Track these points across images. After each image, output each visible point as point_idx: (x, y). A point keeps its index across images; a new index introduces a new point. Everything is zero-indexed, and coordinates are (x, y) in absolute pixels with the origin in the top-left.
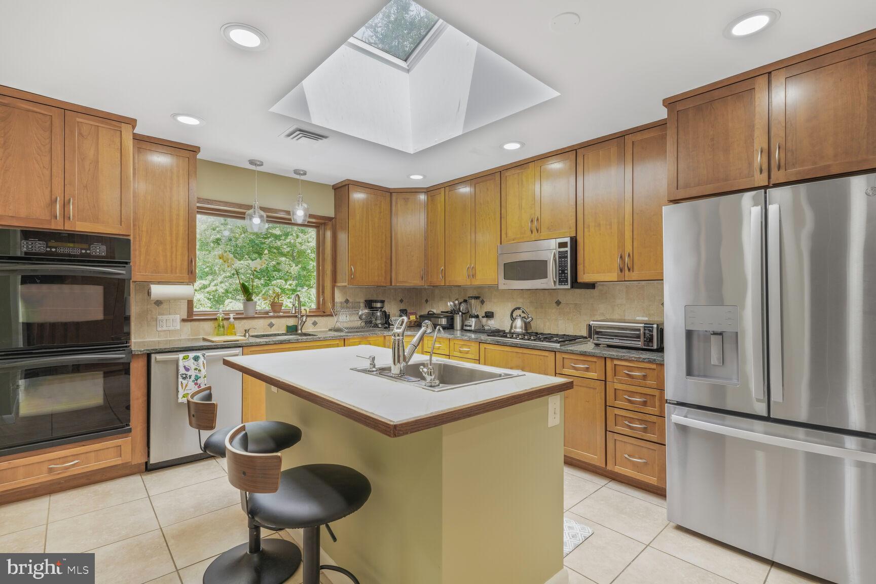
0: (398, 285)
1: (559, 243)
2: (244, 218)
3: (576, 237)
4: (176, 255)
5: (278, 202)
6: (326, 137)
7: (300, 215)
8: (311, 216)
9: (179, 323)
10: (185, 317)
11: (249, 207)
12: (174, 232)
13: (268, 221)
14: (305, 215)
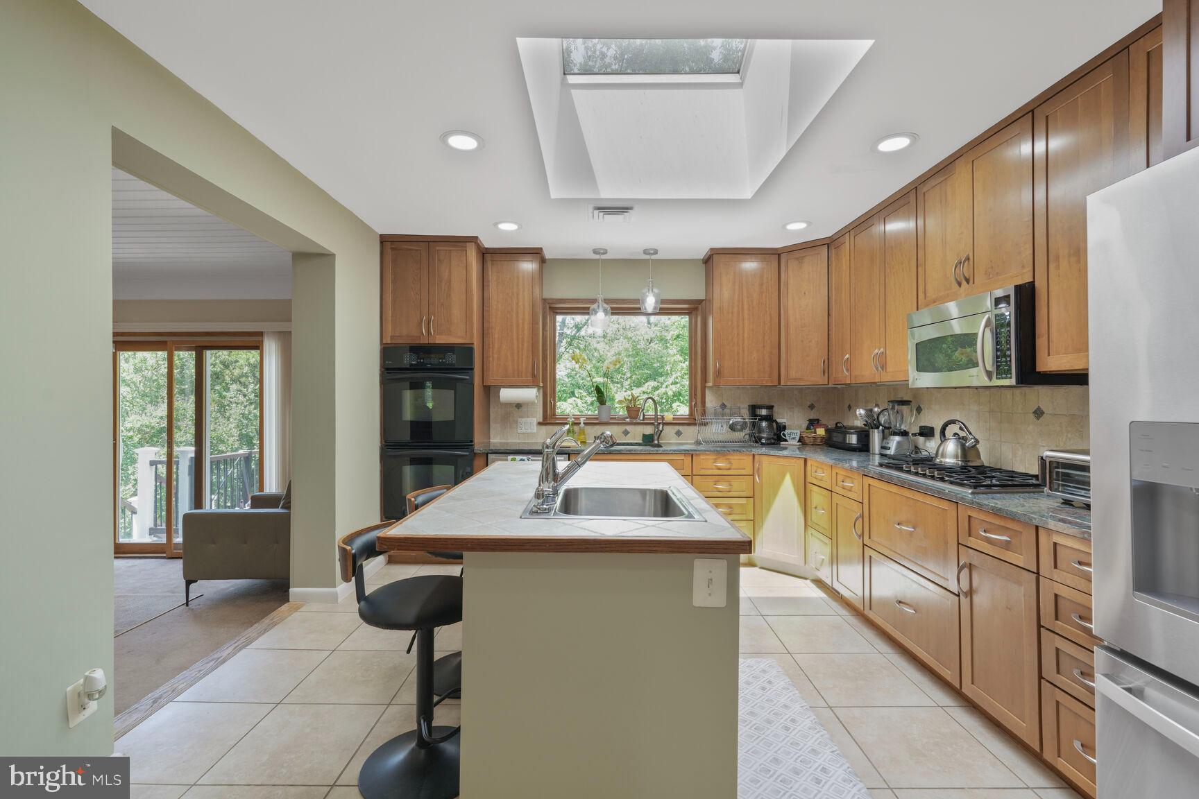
0: (789, 383)
1: (995, 299)
2: (588, 314)
3: (1034, 282)
4: (522, 359)
5: (624, 292)
6: (631, 208)
7: (650, 302)
8: (663, 302)
9: (535, 427)
10: (541, 420)
11: (593, 301)
12: (521, 337)
13: (613, 314)
14: (656, 302)
